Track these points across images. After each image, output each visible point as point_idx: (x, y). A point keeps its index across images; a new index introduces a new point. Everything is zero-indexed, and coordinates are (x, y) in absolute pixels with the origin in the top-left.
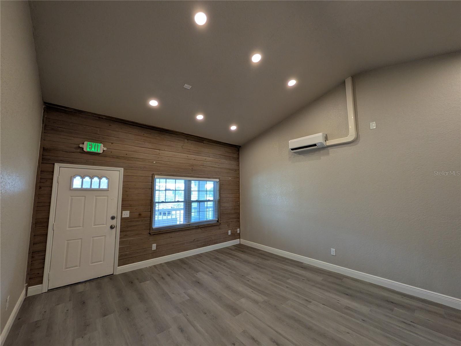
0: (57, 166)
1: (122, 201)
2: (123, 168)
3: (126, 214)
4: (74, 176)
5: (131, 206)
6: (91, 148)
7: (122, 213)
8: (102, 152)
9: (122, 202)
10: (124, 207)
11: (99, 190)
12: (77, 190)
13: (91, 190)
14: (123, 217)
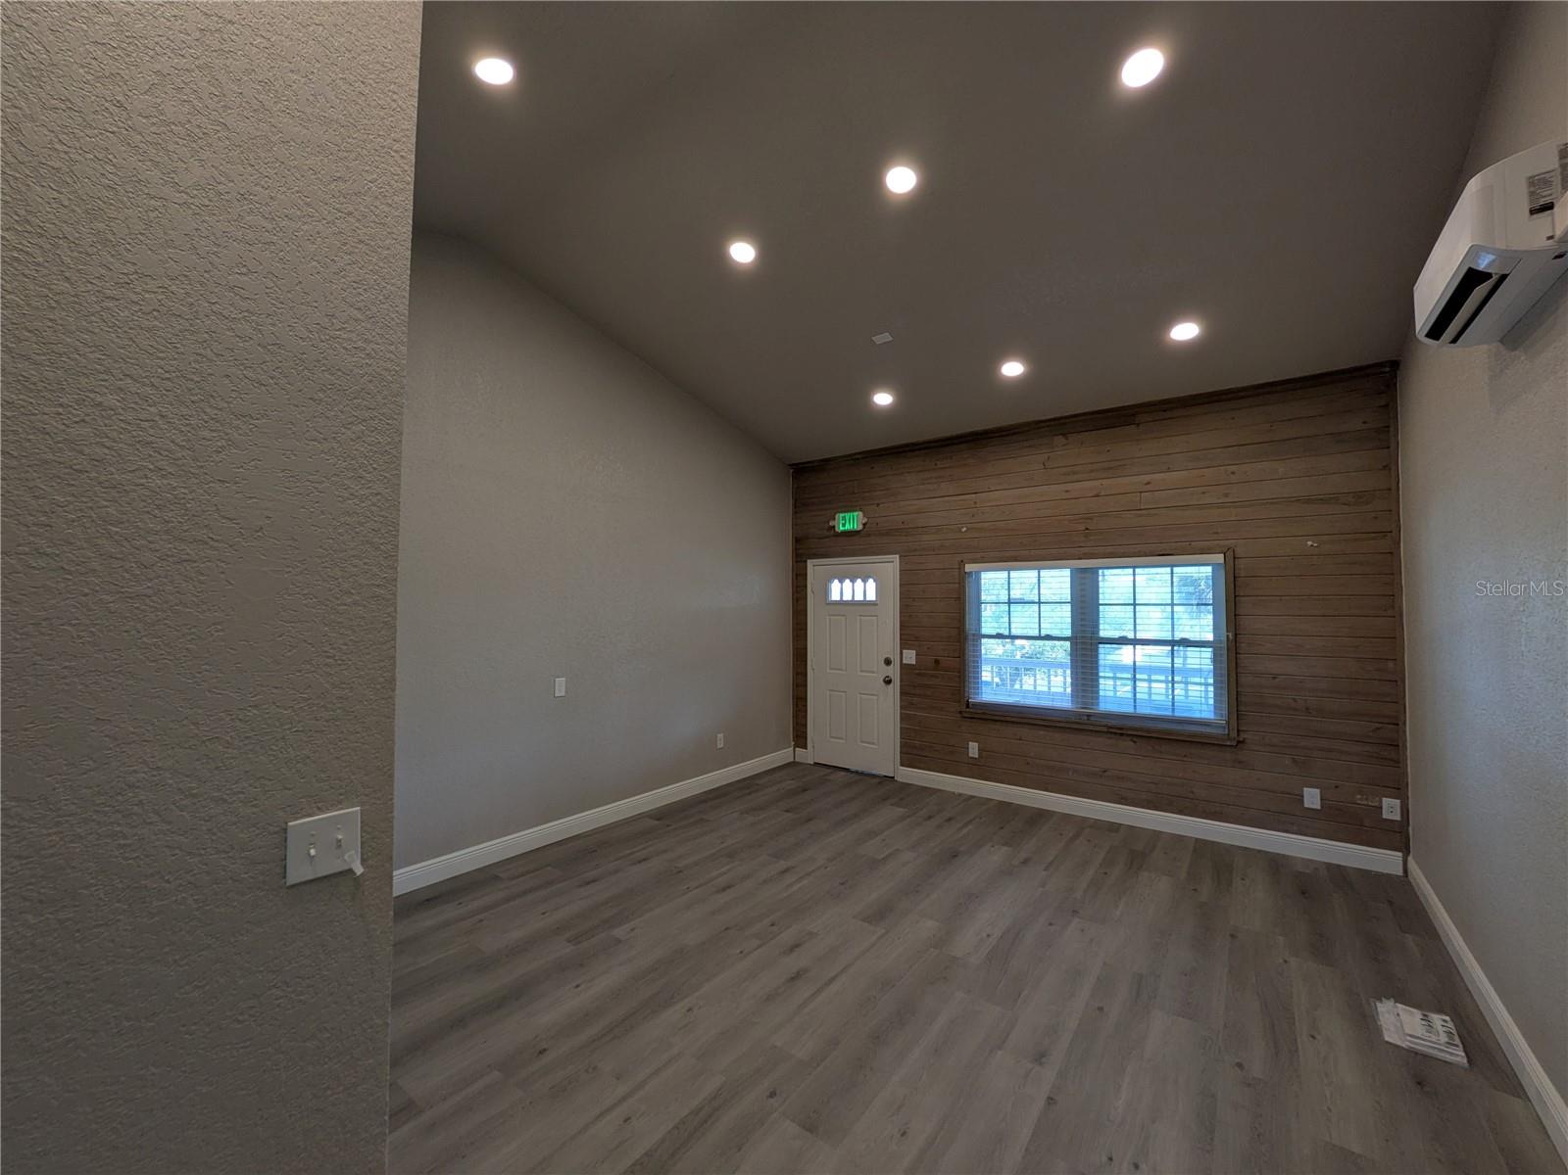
0: (810, 563)
1: (901, 626)
2: (897, 556)
3: (910, 657)
4: (830, 580)
5: (917, 639)
6: (844, 525)
7: (901, 653)
8: (861, 527)
9: (901, 629)
10: (905, 644)
11: (865, 603)
12: (836, 603)
13: (853, 603)
14: (904, 662)
